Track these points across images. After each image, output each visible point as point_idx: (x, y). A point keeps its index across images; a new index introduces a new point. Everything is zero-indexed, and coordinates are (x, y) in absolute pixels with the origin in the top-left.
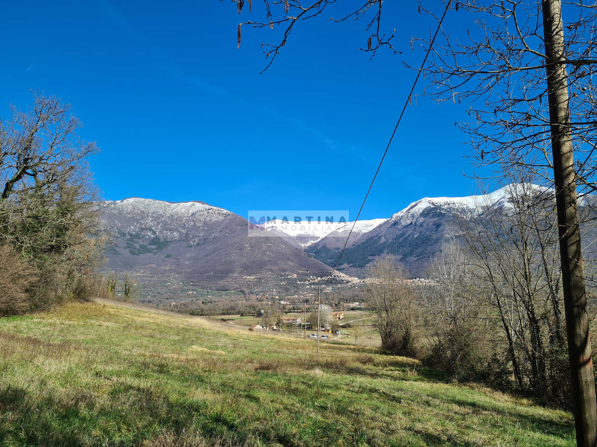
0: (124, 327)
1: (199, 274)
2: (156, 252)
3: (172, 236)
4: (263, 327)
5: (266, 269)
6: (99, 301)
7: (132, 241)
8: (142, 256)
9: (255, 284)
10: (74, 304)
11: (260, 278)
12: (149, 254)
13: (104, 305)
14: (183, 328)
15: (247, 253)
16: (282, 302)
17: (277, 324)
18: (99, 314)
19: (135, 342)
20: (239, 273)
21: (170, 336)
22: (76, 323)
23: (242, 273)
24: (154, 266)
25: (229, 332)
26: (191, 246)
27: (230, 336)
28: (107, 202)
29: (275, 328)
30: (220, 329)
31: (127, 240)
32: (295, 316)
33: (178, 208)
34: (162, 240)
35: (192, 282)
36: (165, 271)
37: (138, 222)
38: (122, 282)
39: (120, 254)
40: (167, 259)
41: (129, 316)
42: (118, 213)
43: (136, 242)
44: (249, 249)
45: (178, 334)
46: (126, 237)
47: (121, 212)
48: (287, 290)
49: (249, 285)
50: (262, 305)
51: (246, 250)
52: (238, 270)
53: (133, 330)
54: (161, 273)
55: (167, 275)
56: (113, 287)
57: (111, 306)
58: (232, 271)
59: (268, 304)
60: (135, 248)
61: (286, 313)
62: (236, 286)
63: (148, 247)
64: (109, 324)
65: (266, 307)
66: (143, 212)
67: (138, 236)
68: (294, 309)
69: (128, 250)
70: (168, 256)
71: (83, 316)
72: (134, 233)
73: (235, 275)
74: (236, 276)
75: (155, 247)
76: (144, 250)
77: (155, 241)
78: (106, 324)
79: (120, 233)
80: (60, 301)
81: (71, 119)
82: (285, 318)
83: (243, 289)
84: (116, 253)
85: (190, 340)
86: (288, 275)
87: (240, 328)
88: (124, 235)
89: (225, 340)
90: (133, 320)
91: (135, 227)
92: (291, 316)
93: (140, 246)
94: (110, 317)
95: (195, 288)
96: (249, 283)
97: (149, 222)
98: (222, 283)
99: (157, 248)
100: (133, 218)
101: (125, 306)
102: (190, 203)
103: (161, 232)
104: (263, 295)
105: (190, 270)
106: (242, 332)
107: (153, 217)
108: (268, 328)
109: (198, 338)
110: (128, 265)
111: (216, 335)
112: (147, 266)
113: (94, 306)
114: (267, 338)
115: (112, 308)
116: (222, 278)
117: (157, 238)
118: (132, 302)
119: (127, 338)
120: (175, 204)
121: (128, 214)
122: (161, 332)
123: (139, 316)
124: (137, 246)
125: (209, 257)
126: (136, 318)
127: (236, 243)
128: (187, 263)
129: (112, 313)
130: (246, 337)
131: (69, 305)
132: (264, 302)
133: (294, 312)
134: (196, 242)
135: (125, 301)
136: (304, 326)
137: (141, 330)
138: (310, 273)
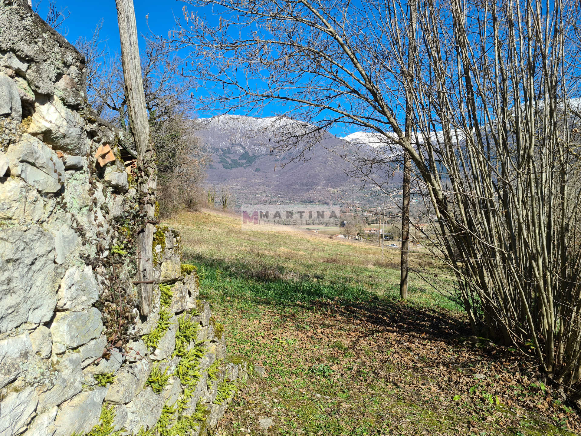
0: (227, 232)
1: (285, 187)
2: (246, 167)
3: (260, 151)
4: (345, 236)
5: (349, 182)
6: (204, 210)
7: (225, 156)
8: (234, 170)
9: (339, 196)
10: (186, 213)
11: (343, 191)
12: (240, 168)
13: (209, 214)
14: (273, 235)
15: (331, 166)
16: (366, 214)
17: (359, 234)
18: (207, 221)
19: (236, 243)
20: (323, 186)
21: (262, 240)
22: (192, 227)
23: (326, 185)
24: (245, 179)
25: (311, 239)
26: (277, 160)
27: (312, 242)
28: (200, 120)
29: (357, 237)
30: (304, 236)
31: (220, 155)
32: (377, 227)
33: (264, 123)
34: (251, 155)
35: (280, 194)
36: (255, 184)
37: (228, 138)
38: (220, 195)
39: (215, 169)
40: (256, 173)
41: (229, 224)
42: (211, 130)
43: (228, 157)
44: (332, 162)
45: (269, 239)
46: (219, 153)
47: (213, 129)
48: (370, 202)
49: (332, 197)
50: (345, 216)
51: (329, 164)
52: (323, 182)
53: (234, 235)
54: (251, 186)
55: (257, 187)
56: (213, 199)
57: (214, 215)
58: (317, 184)
59: (351, 216)
60: (227, 163)
61: (369, 224)
62: (320, 198)
63: (239, 161)
64: (215, 229)
65: (349, 219)
66: (232, 128)
67: (229, 151)
68: (376, 220)
69: (221, 164)
70: (257, 170)
71: (196, 223)
72: (226, 149)
73: (319, 187)
74: (320, 189)
75: (244, 161)
76: (236, 164)
77: (245, 156)
78: (213, 229)
79: (213, 148)
80: (176, 210)
81: (174, 58)
82: (367, 229)
83: (327, 201)
84: (211, 167)
85: (279, 243)
86: (371, 188)
87: (321, 237)
88: (217, 150)
89: (307, 245)
90: (233, 227)
91: (226, 142)
92: (373, 227)
93: (232, 160)
94: (215, 224)
95: (283, 199)
96: (333, 195)
97: (239, 138)
98: (307, 195)
99: (247, 163)
100: (224, 134)
101: (225, 216)
102: (275, 118)
103: (249, 147)
104: (347, 207)
105: (277, 183)
106: (322, 239)
107: (241, 133)
108: (350, 238)
109: (284, 243)
110: (222, 178)
111: (300, 241)
112: (238, 179)
113: (201, 215)
114: (344, 245)
115: (215, 217)
116: (307, 190)
117: (246, 152)
118: (229, 212)
119: (231, 240)
120: (261, 120)
121: (219, 130)
122: (256, 237)
123: (237, 224)
124: (229, 161)
125: (295, 171)
126: (235, 225)
127: (319, 156)
128: (274, 176)
129: (216, 221)
130: (325, 243)
131: (183, 213)
132: (347, 214)
133: (377, 223)
134: (282, 156)
135: (224, 211)
136: (386, 236)
137: (239, 235)
138: (394, 185)
